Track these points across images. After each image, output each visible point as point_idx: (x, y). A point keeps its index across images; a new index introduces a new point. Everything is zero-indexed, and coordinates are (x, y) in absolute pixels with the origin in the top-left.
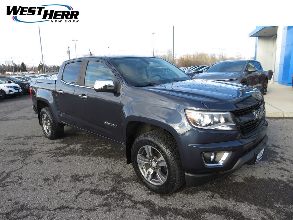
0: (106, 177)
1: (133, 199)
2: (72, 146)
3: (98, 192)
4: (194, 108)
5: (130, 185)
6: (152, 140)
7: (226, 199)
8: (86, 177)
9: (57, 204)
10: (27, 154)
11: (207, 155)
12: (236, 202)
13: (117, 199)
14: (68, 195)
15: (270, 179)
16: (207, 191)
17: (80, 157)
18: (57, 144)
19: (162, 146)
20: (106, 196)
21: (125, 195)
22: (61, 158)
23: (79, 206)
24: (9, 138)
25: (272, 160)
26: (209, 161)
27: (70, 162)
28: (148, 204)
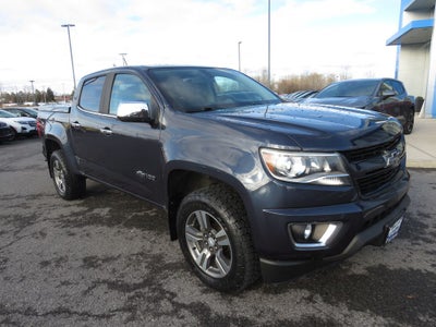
0: (139, 262)
1: (175, 299)
2: (96, 211)
3: (122, 285)
4: (276, 146)
5: (175, 275)
7: (332, 304)
8: (107, 260)
9: (51, 305)
10: (25, 222)
11: (297, 228)
12: (349, 310)
13: (149, 300)
14: (72, 291)
15: (412, 269)
16: (301, 288)
17: (105, 227)
18: (75, 207)
19: (222, 211)
20: (132, 294)
21: (163, 292)
22: (75, 230)
23: (86, 309)
25: (417, 238)
26: (301, 239)
27: (88, 235)
28: (200, 310)
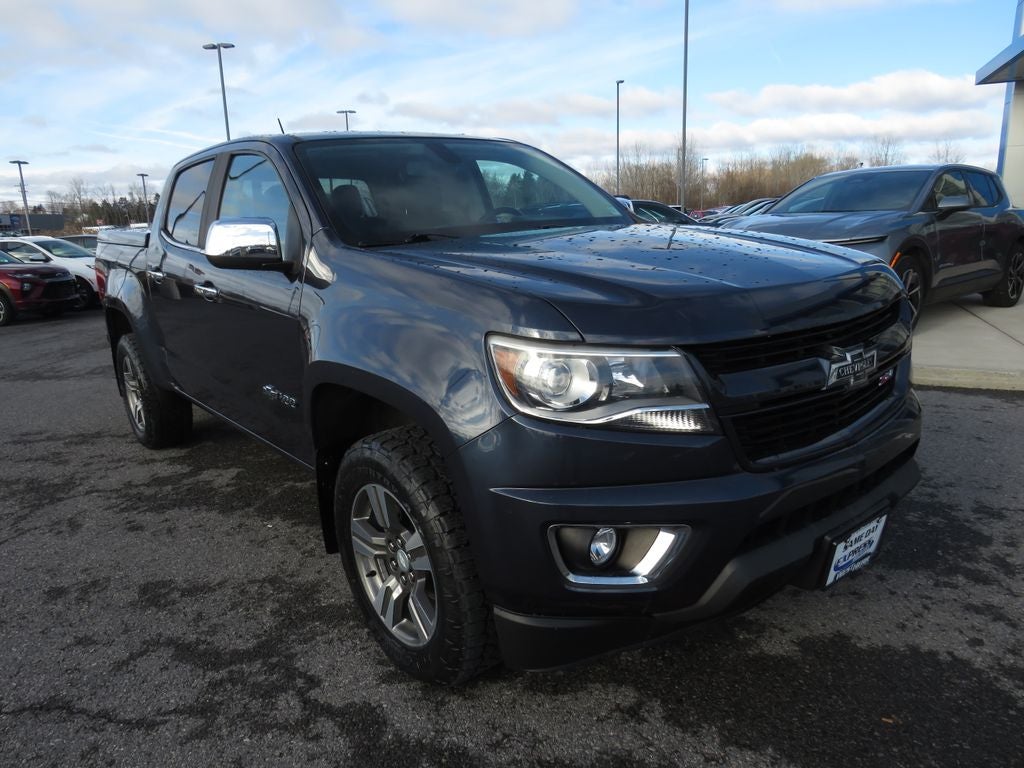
0: (262, 598)
2: (206, 475)
3: (205, 652)
5: (333, 634)
6: (385, 462)
7: (684, 728)
8: (194, 590)
10: (42, 494)
11: (572, 535)
12: (723, 745)
13: (256, 691)
15: (914, 650)
16: (620, 683)
17: (213, 514)
18: (165, 464)
19: (412, 488)
20: (223, 673)
21: (291, 674)
22: (148, 518)
23: (109, 705)
24: (23, 439)
25: (953, 570)
26: (582, 562)
27: (170, 531)
28: (363, 722)
